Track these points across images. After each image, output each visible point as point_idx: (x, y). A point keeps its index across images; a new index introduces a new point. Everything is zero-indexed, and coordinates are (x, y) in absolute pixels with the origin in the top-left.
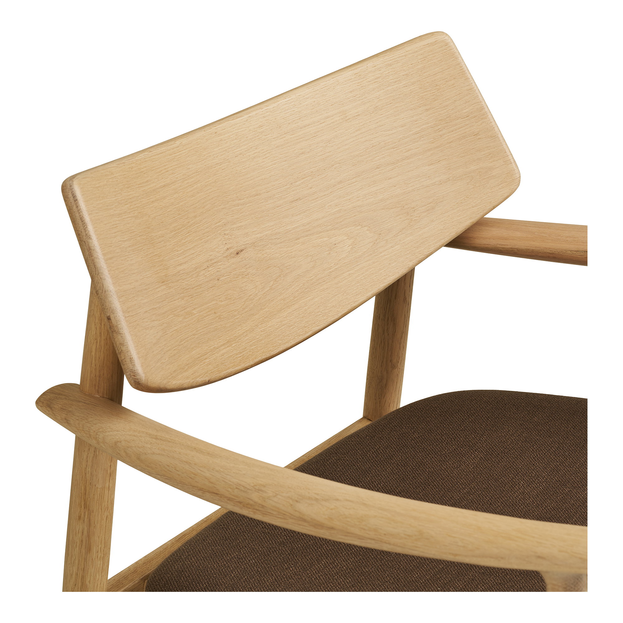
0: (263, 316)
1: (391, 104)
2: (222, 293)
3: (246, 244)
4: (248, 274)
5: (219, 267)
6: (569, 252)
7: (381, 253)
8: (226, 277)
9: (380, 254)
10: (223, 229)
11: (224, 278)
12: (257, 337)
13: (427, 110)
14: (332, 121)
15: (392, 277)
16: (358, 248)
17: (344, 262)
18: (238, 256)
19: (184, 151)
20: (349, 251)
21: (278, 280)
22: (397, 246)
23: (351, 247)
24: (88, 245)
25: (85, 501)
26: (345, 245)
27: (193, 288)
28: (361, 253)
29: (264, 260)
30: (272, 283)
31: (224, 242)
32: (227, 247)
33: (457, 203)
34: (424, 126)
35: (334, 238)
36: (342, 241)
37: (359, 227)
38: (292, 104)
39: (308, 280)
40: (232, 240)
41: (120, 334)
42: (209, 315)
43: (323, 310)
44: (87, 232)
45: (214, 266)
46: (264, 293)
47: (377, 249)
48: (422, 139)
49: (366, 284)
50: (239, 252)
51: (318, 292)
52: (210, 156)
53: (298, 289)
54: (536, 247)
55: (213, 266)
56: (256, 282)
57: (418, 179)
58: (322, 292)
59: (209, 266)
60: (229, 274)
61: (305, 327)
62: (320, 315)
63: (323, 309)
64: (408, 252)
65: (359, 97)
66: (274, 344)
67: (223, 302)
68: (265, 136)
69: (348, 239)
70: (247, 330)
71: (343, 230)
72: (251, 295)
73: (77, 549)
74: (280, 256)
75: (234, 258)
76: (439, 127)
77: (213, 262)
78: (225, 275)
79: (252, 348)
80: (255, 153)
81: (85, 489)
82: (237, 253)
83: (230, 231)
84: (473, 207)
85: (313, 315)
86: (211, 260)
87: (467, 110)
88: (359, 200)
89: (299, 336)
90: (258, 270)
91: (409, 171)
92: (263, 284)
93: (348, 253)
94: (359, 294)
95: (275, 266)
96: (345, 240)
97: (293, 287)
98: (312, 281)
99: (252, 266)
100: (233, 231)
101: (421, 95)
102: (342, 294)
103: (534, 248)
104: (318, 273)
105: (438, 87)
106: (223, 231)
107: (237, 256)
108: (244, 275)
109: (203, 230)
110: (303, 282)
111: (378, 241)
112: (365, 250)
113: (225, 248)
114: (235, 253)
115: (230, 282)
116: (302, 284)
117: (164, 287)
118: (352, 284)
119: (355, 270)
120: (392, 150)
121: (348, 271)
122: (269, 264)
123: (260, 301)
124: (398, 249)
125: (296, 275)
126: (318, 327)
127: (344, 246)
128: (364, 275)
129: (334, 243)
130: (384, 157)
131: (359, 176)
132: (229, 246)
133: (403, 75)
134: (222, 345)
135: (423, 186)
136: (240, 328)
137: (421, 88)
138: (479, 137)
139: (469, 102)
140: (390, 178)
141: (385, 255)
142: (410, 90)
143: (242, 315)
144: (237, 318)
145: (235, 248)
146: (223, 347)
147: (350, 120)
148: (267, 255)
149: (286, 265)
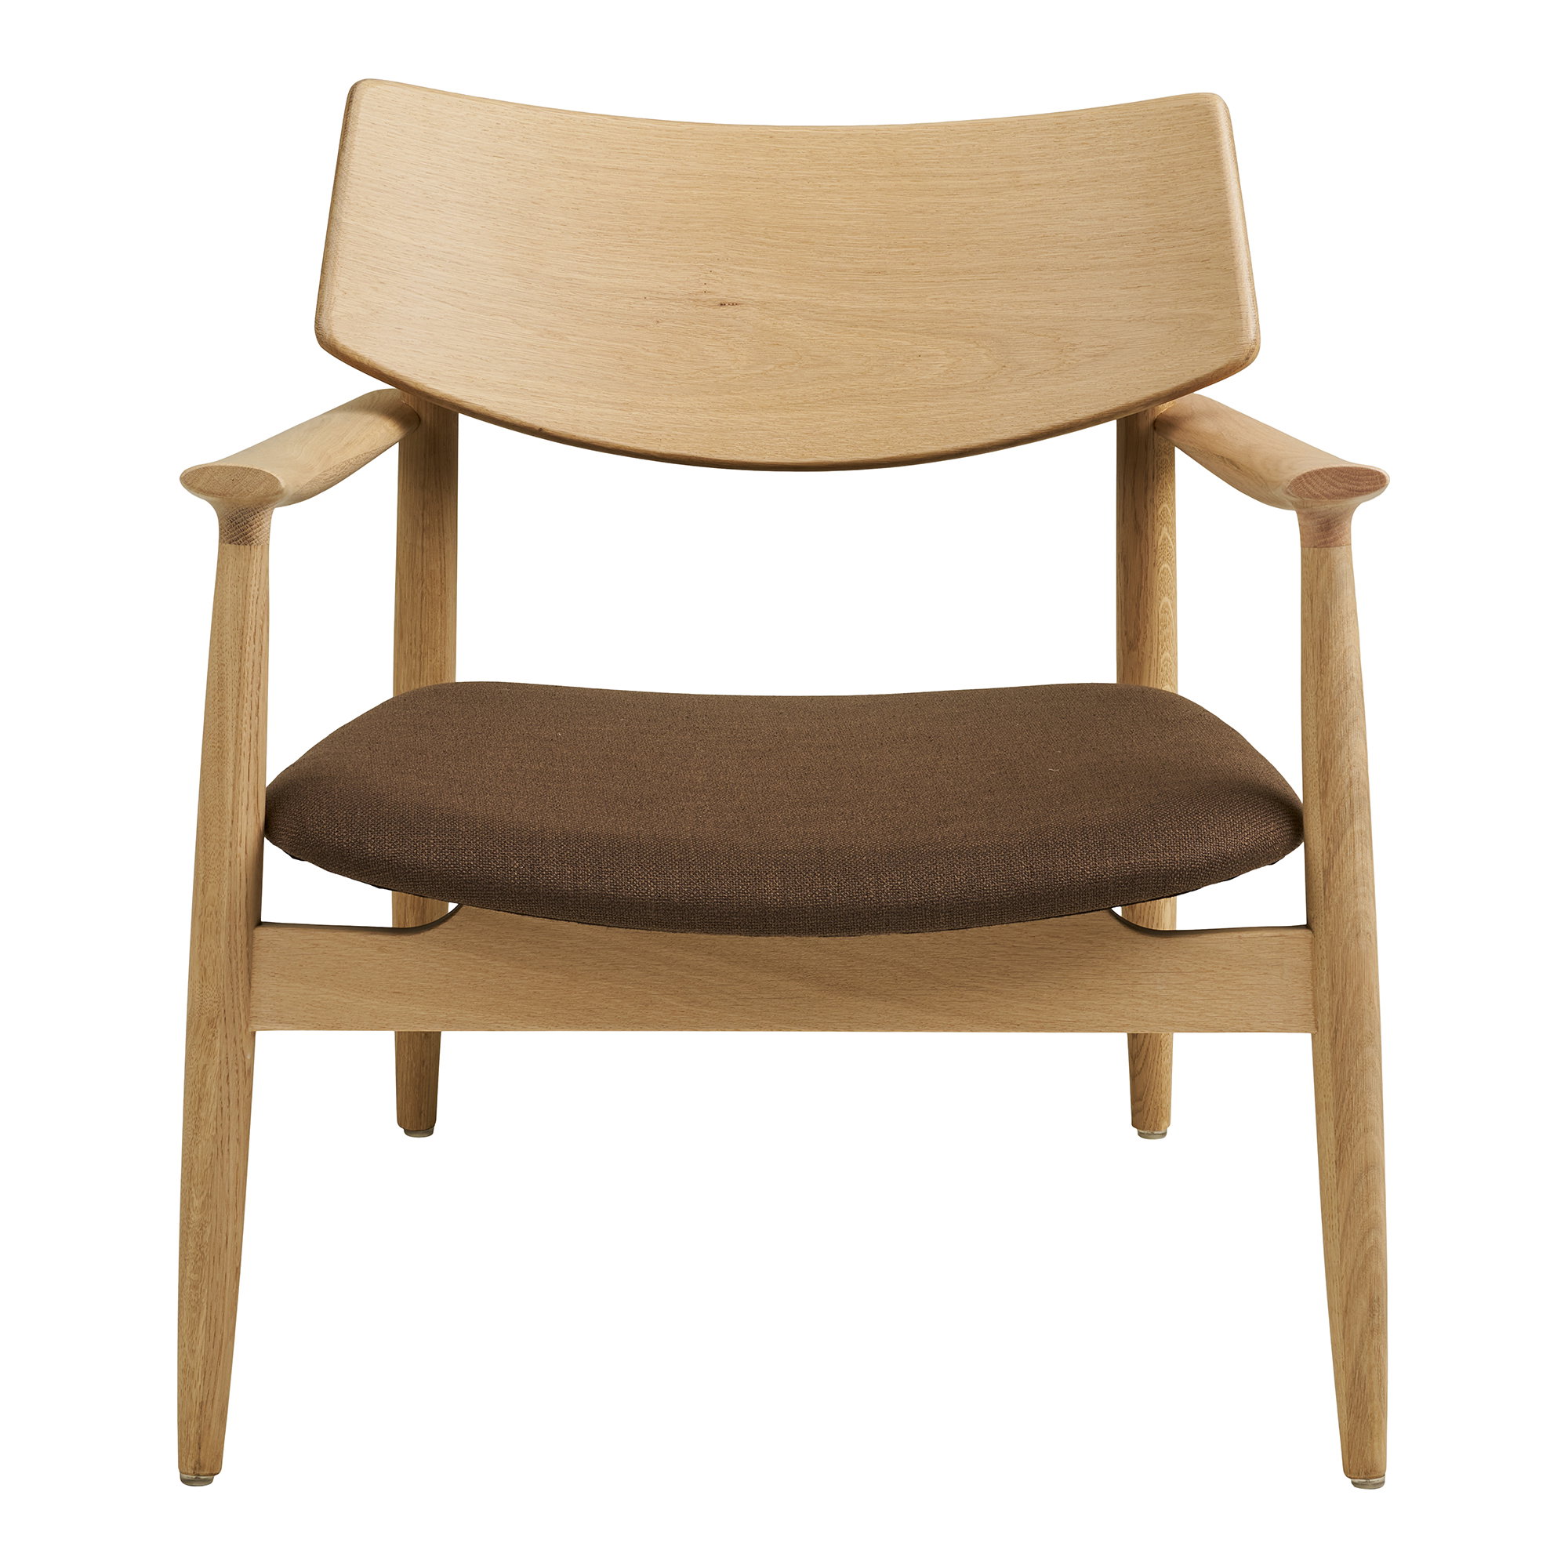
0: (728, 403)
1: (1096, 181)
2: (655, 341)
3: (747, 299)
4: (728, 338)
5: (672, 307)
8: (678, 326)
9: (992, 395)
10: (711, 264)
11: (674, 325)
12: (697, 424)
13: (1147, 205)
14: (992, 181)
16: (958, 374)
17: (925, 386)
18: (722, 308)
20: (940, 374)
21: (784, 367)
23: (946, 368)
26: (938, 362)
27: (589, 310)
28: (959, 383)
29: (772, 332)
30: (771, 367)
31: (704, 281)
32: (704, 288)
33: (1144, 358)
34: (1134, 228)
35: (923, 346)
36: (933, 356)
37: (972, 346)
38: (935, 138)
39: (844, 389)
40: (721, 284)
45: (659, 302)
46: (747, 375)
47: (989, 386)
48: (1125, 246)
50: (727, 304)
51: (856, 411)
53: (818, 393)
55: (657, 300)
56: (740, 355)
57: (1098, 304)
58: (862, 414)
59: (648, 298)
60: (688, 324)
62: (843, 442)
64: (1040, 408)
65: (1050, 159)
67: (650, 354)
69: (946, 355)
70: (679, 406)
71: (942, 340)
72: (719, 367)
74: (808, 338)
75: (711, 307)
76: (1157, 235)
77: (661, 295)
78: (678, 322)
79: (676, 433)
80: (834, 186)
82: (722, 305)
83: (724, 271)
84: (1165, 371)
86: (657, 292)
87: (1205, 220)
88: (988, 307)
90: (754, 340)
91: (1087, 289)
92: (751, 362)
93: (937, 376)
95: (789, 348)
96: (940, 355)
97: (810, 387)
98: (852, 393)
99: (743, 331)
100: (732, 273)
101: (1147, 180)
104: (869, 385)
105: (1175, 175)
106: (710, 267)
107: (718, 307)
108: (719, 337)
109: (664, 250)
110: (834, 387)
111: (996, 376)
112: (969, 381)
113: (699, 288)
114: (719, 302)
115: (683, 334)
116: (829, 390)
119: (940, 403)
120: (1073, 249)
121: (926, 401)
122: (779, 340)
123: (732, 381)
125: (825, 373)
127: (934, 364)
128: (952, 415)
129: (920, 353)
130: (1055, 257)
131: (1004, 272)
132: (710, 289)
133: (1130, 144)
134: (607, 403)
135: (1100, 316)
136: (666, 399)
137: (1149, 170)
138: (1209, 265)
139: (1211, 208)
140: (1054, 291)
141: (999, 400)
142: (1133, 169)
143: (683, 385)
144: (669, 385)
145: (721, 297)
146: (607, 405)
147: (1023, 188)
148: (781, 327)
149: (812, 353)
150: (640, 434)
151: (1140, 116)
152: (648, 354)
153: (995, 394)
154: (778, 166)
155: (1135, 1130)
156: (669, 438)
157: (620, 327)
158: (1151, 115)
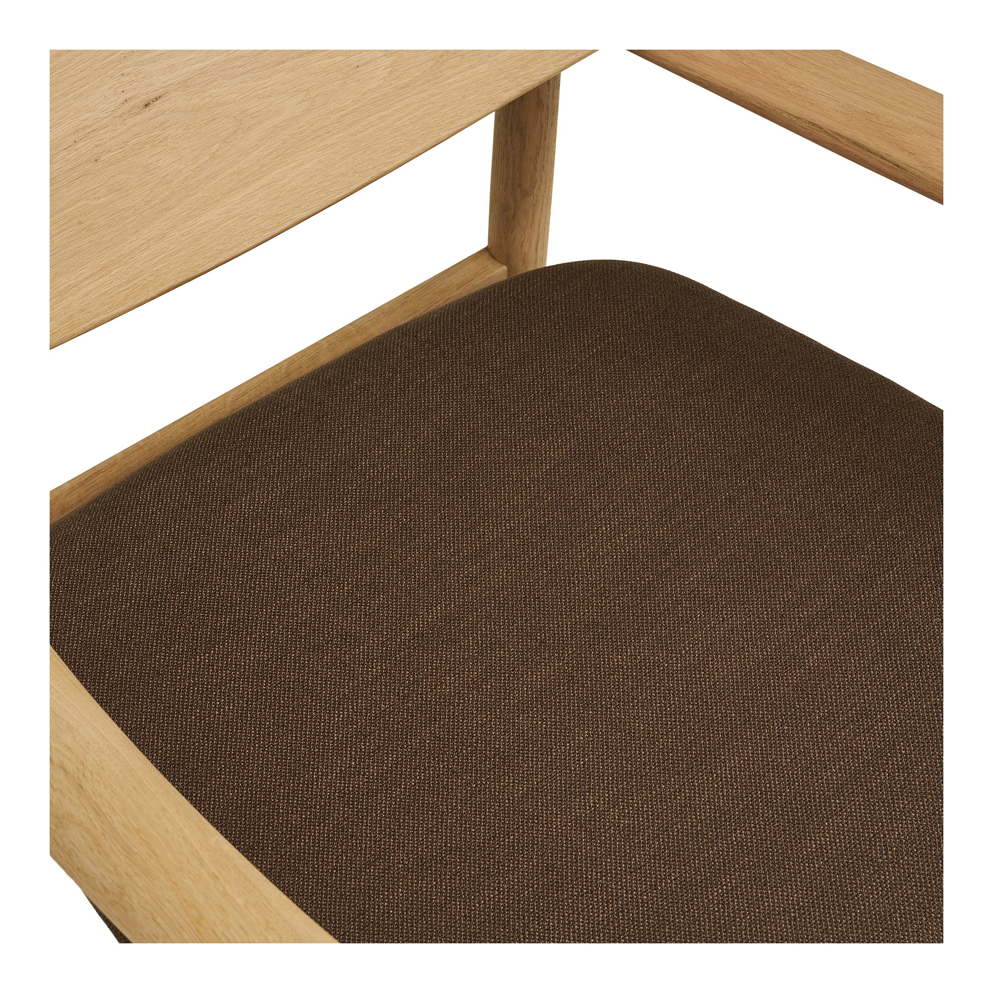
0: (190, 208)
2: (101, 183)
3: (167, 86)
4: (166, 138)
5: (103, 136)
8: (115, 153)
9: (447, 80)
10: (119, 67)
11: (111, 155)
12: (171, 247)
15: (466, 119)
16: (404, 70)
17: (373, 96)
18: (148, 109)
20: (384, 78)
21: (229, 140)
23: (390, 69)
26: (379, 66)
28: (408, 80)
29: (204, 109)
30: (216, 147)
31: (120, 90)
32: (124, 97)
35: (358, 55)
36: (372, 61)
39: (294, 134)
40: (137, 83)
42: (64, 230)
43: (319, 183)
45: (89, 139)
46: (197, 167)
47: (441, 72)
49: (413, 132)
50: (151, 102)
51: (313, 152)
53: (271, 150)
55: (87, 138)
56: (182, 150)
58: (320, 152)
59: (77, 140)
60: (123, 145)
61: (279, 215)
63: (320, 181)
64: (503, 76)
66: (207, 253)
67: (102, 199)
69: (384, 55)
70: (149, 238)
72: (168, 175)
74: (241, 97)
75: (137, 114)
77: (87, 131)
78: (114, 148)
79: (158, 268)
82: (146, 105)
83: (135, 67)
85: (299, 192)
86: (84, 128)
89: (265, 232)
90: (190, 127)
92: (195, 152)
93: (382, 80)
94: (397, 150)
95: (226, 117)
96: (378, 58)
97: (261, 149)
98: (303, 134)
99: (177, 123)
100: (143, 65)
102: (361, 152)
104: (317, 119)
106: (119, 70)
107: (144, 110)
108: (157, 142)
109: (72, 77)
110: (284, 137)
111: (444, 58)
113: (119, 100)
114: (143, 104)
115: (123, 159)
116: (280, 142)
118: (385, 134)
119: (394, 109)
121: (380, 111)
122: (214, 114)
123: (185, 183)
124: (483, 71)
125: (269, 127)
126: (304, 213)
127: (376, 69)
128: (411, 116)
132: (130, 95)
134: (87, 278)
136: (134, 238)
141: (455, 82)
143: (143, 214)
144: (131, 222)
145: (143, 97)
146: (88, 281)
148: (211, 99)
149: (250, 112)
150: (127, 291)
152: (100, 201)
153: (449, 77)
156: (153, 278)
157: (66, 190)
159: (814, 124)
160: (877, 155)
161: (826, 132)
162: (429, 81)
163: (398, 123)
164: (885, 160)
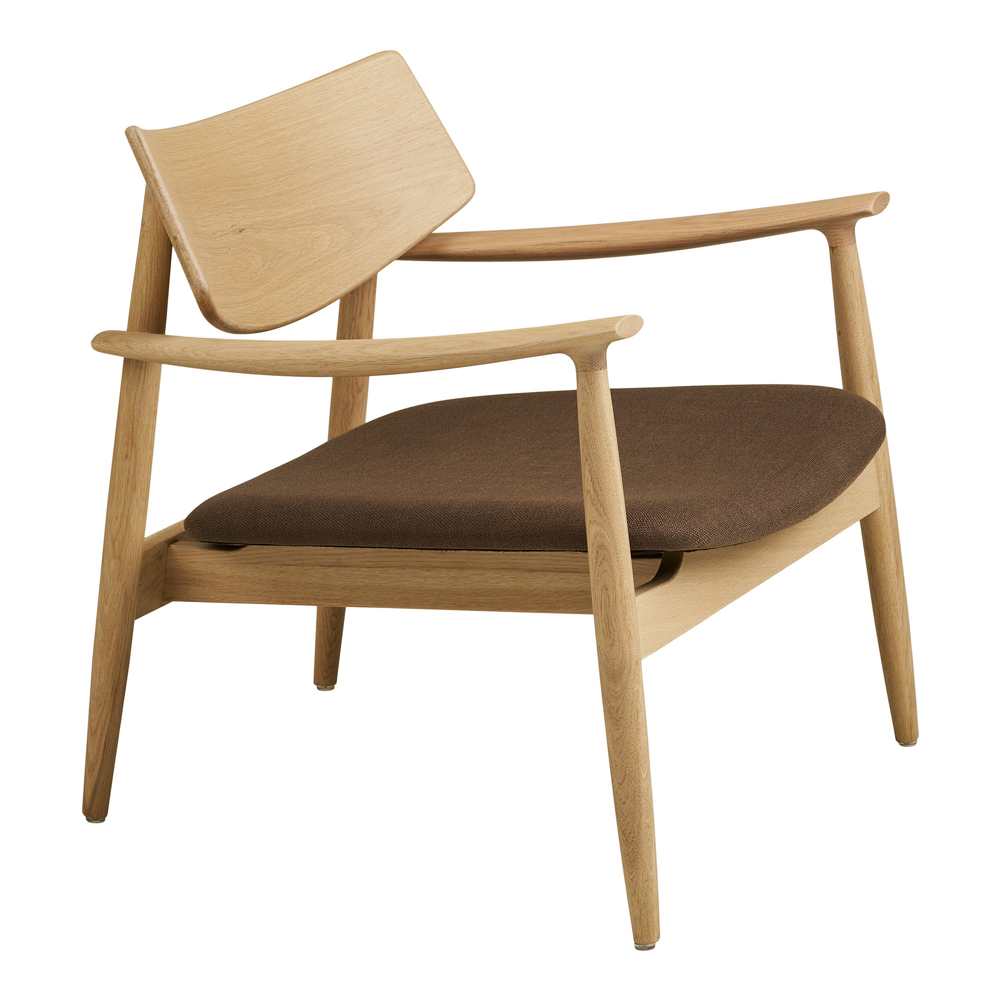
2: (234, 260)
3: (245, 225)
4: (250, 251)
5: (229, 238)
6: (529, 247)
7: (356, 250)
8: (235, 249)
10: (227, 208)
11: (233, 249)
13: (386, 121)
14: (305, 127)
16: (336, 243)
17: (326, 255)
19: (191, 136)
20: (328, 246)
21: (273, 262)
22: (369, 245)
23: (330, 242)
24: (154, 177)
25: (132, 438)
26: (325, 239)
27: (214, 249)
28: (339, 248)
29: (261, 242)
31: (230, 219)
32: (232, 223)
34: (385, 136)
35: (315, 232)
36: (322, 236)
37: (335, 225)
38: (269, 109)
39: (298, 266)
40: (235, 219)
41: (186, 250)
44: (152, 167)
46: (264, 270)
47: (352, 246)
48: (384, 148)
50: (242, 231)
52: (210, 144)
53: (290, 272)
54: (497, 247)
55: (224, 236)
56: (257, 259)
59: (221, 235)
60: (236, 247)
68: (250, 134)
69: (326, 234)
71: (321, 226)
72: (255, 269)
73: (123, 488)
74: (272, 241)
75: (238, 234)
76: (398, 137)
77: (224, 233)
78: (234, 246)
80: (244, 148)
81: (133, 427)
82: (240, 231)
83: (232, 211)
86: (222, 231)
87: (421, 122)
88: (333, 201)
90: (258, 249)
91: (374, 177)
92: (262, 262)
95: (269, 249)
96: (324, 235)
97: (286, 270)
98: (301, 268)
99: (252, 245)
100: (235, 211)
103: (495, 248)
104: (305, 261)
105: (394, 101)
106: (227, 210)
107: (240, 233)
108: (247, 251)
109: (213, 205)
110: (294, 267)
111: (352, 239)
112: (342, 246)
113: (230, 224)
115: (238, 253)
116: (293, 269)
117: (197, 238)
119: (335, 263)
120: (358, 156)
121: (329, 263)
122: (265, 246)
123: (262, 276)
125: (287, 259)
127: (324, 241)
129: (316, 236)
130: (351, 163)
131: (331, 178)
133: (362, 89)
135: (387, 191)
137: (379, 101)
138: (435, 147)
139: (423, 114)
140: (358, 183)
142: (369, 103)
145: (238, 227)
147: (319, 127)
148: (262, 238)
149: (278, 250)
151: (360, 71)
154: (221, 142)
155: (316, 686)
158: (366, 69)
159: (546, 244)
160: (587, 242)
161: (555, 244)
162: (347, 251)
163: (338, 271)
164: (593, 241)
